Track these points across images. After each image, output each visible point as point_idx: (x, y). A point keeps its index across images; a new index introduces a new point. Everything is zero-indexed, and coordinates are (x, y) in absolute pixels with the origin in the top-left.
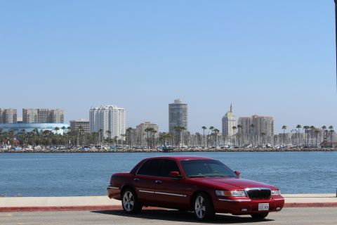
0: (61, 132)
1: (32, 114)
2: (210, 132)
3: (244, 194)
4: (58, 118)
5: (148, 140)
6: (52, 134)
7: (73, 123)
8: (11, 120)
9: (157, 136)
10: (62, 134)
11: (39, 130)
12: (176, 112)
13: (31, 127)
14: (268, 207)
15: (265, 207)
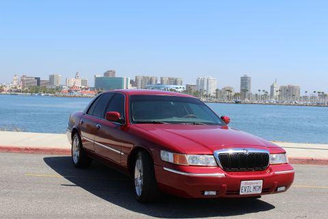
0: (180, 90)
1: (166, 80)
2: (263, 93)
3: (212, 162)
4: (179, 82)
5: (228, 96)
6: (175, 91)
7: (187, 86)
8: (154, 83)
9: (233, 94)
11: (169, 88)
12: (245, 81)
14: (260, 187)
15: (254, 188)
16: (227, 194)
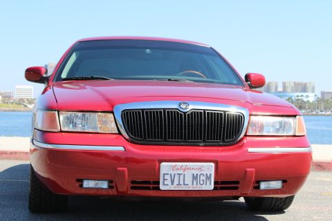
1: (290, 86)
4: (310, 89)
6: (303, 101)
7: (323, 93)
8: (273, 90)
10: (311, 102)
11: (293, 98)
13: (287, 96)
14: (208, 178)
15: (195, 177)
16: (133, 188)
